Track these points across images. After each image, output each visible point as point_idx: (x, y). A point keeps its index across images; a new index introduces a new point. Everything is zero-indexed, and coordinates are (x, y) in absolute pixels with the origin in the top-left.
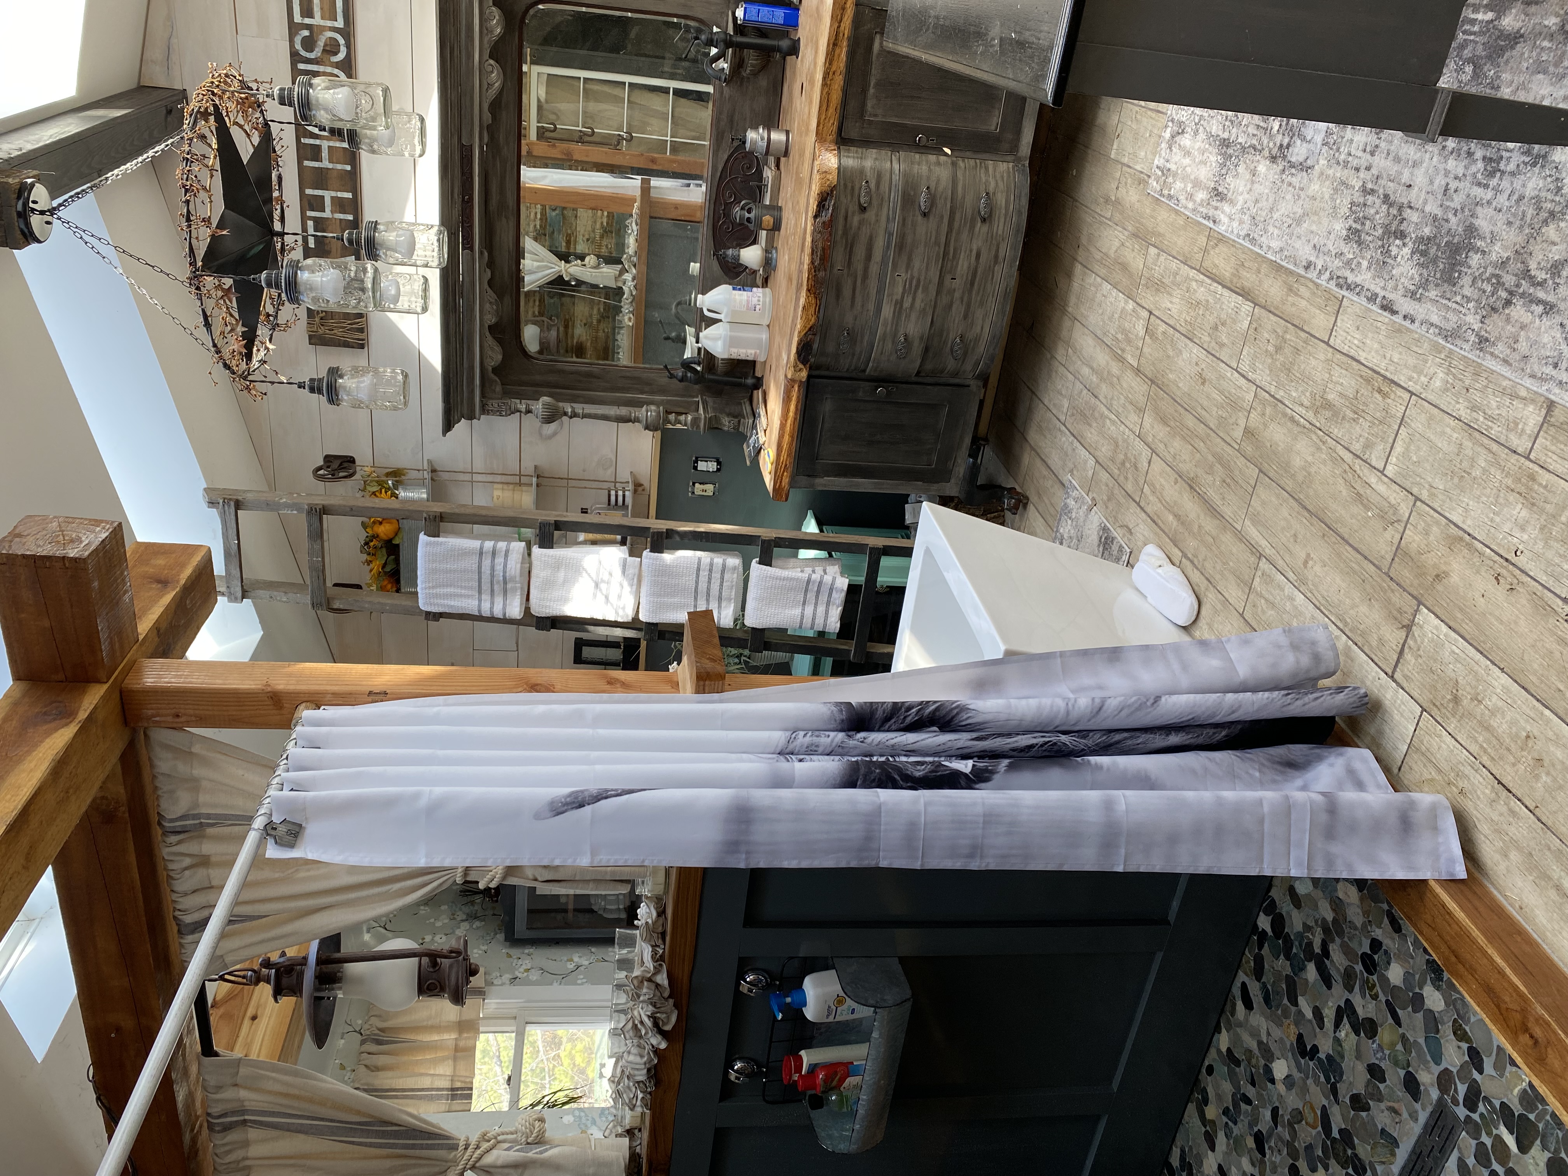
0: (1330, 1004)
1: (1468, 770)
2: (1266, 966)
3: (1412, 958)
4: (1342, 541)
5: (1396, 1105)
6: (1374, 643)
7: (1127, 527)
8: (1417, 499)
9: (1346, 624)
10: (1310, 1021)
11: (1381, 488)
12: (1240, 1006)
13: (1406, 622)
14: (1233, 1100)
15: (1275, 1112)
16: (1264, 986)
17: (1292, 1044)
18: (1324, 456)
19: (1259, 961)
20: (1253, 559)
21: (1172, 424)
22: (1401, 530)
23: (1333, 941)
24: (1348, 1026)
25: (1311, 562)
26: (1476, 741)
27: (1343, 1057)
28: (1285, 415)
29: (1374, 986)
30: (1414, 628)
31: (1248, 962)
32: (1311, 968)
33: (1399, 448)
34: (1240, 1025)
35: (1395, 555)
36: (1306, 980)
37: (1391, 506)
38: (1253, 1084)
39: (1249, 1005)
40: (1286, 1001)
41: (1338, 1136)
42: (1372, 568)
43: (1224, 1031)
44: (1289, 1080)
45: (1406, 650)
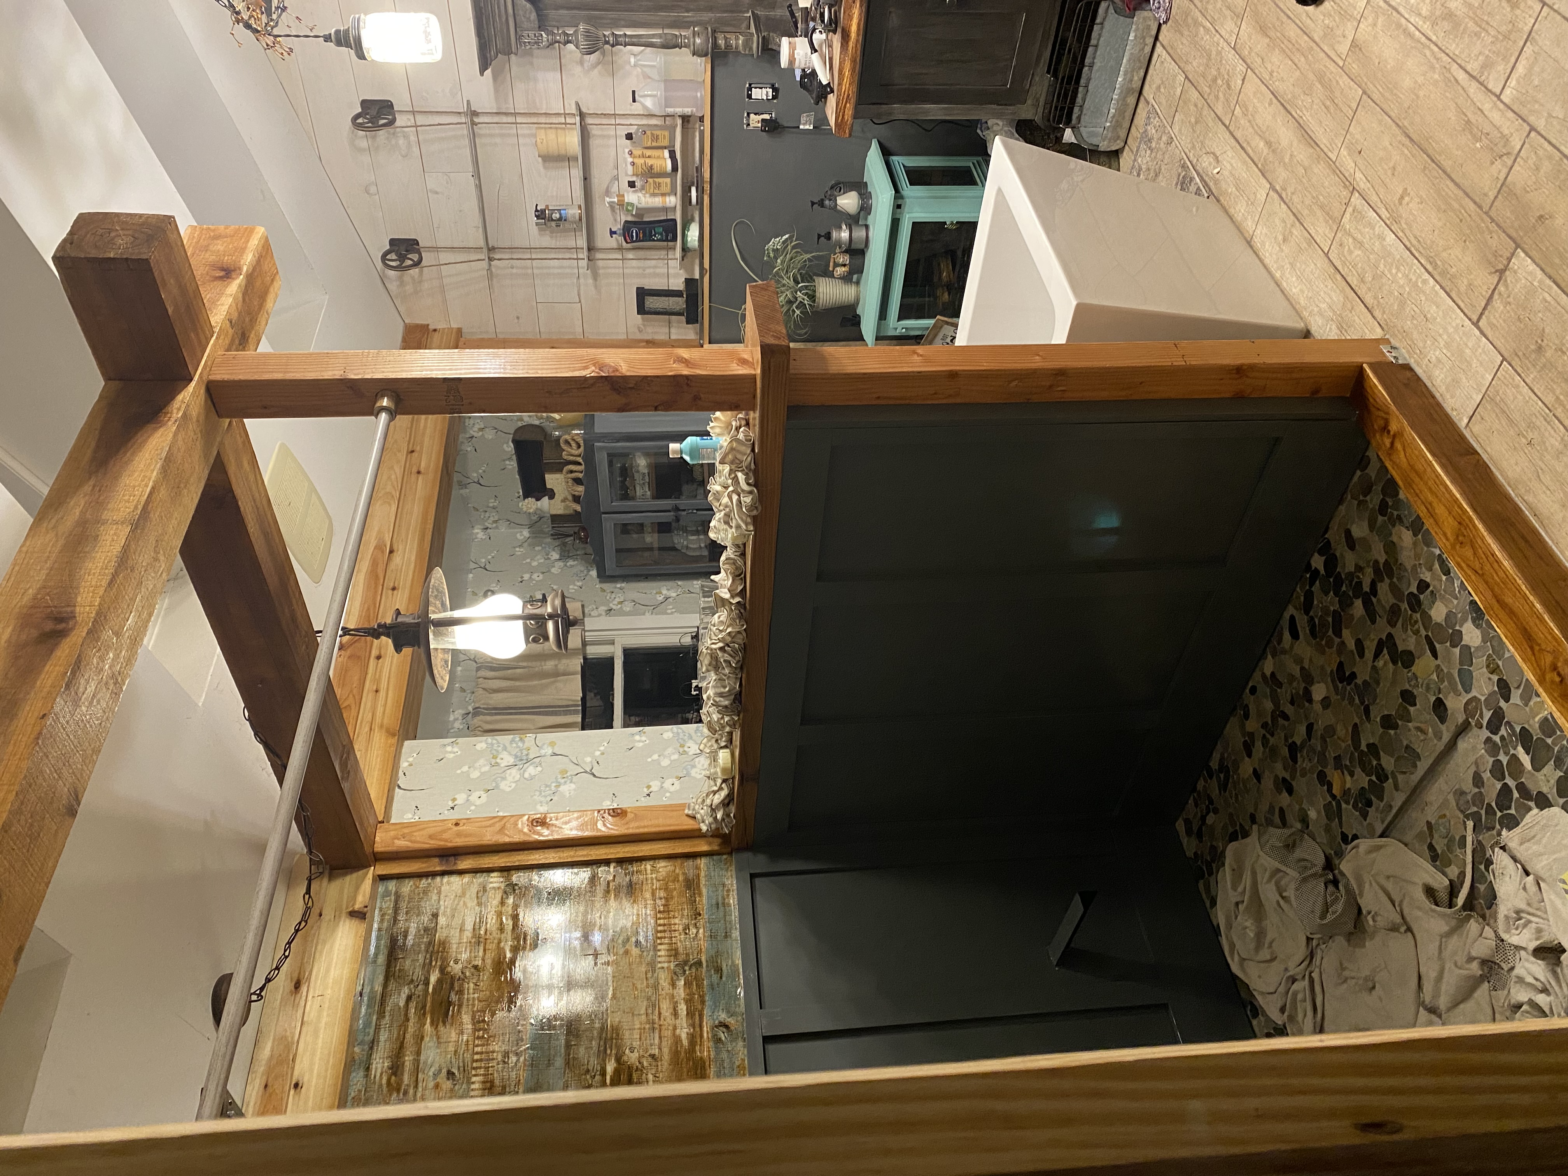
0: (1372, 636)
1: (1540, 422)
2: (1315, 602)
3: (1457, 598)
4: (1444, 176)
5: (1422, 726)
6: (1463, 289)
7: (1214, 154)
8: (1532, 129)
9: (1436, 267)
10: (1352, 651)
11: (1495, 116)
12: (1287, 636)
13: (1501, 267)
14: (1272, 716)
15: (1310, 728)
16: (1312, 619)
17: (1332, 671)
18: (1436, 76)
19: (1309, 596)
20: (1345, 193)
21: (1272, 33)
22: (1510, 163)
23: (1382, 581)
24: (1387, 657)
25: (1407, 199)
26: (1554, 392)
27: (1378, 683)
28: (1399, 26)
29: (1416, 622)
30: (1507, 273)
31: (1298, 597)
32: (1358, 603)
33: (1521, 69)
34: (1284, 652)
35: (1499, 192)
36: (1352, 615)
37: (1503, 136)
38: (1292, 703)
39: (1295, 635)
40: (1330, 633)
41: (1366, 750)
42: (1472, 206)
43: (1269, 657)
44: (1326, 703)
45: (1496, 296)
